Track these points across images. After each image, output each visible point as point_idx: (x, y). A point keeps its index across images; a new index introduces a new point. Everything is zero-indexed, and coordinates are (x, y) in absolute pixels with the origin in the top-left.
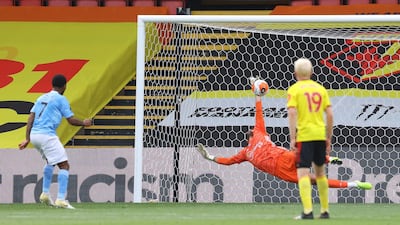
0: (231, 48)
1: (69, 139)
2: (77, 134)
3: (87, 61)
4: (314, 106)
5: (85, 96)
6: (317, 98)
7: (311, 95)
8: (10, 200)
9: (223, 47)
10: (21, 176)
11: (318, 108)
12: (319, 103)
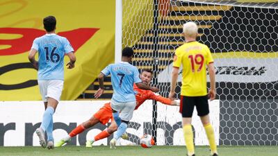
0: (216, 18)
1: (80, 93)
2: (87, 89)
3: (98, 29)
4: (197, 67)
5: (94, 58)
6: (199, 59)
7: (194, 57)
8: (22, 144)
9: (209, 18)
10: (31, 124)
11: (200, 68)
12: (201, 63)
